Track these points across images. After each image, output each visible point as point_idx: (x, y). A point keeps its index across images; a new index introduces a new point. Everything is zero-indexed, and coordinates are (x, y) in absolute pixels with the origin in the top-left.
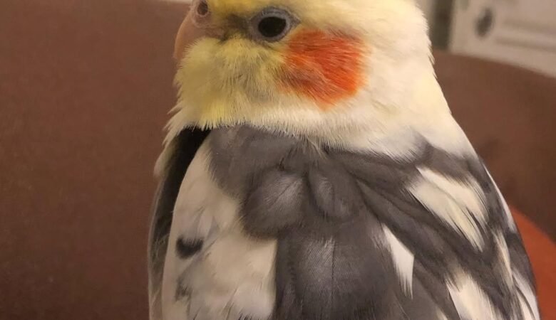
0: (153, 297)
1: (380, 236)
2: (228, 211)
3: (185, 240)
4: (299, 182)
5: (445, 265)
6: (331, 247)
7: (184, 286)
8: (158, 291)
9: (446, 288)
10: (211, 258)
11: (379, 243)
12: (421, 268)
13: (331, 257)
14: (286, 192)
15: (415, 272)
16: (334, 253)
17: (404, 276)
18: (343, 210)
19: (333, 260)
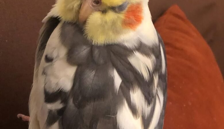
0: (36, 71)
1: (112, 72)
2: (63, 52)
3: (48, 57)
4: (89, 49)
5: (132, 85)
6: (94, 73)
7: (45, 72)
8: (38, 69)
9: (129, 92)
10: (55, 66)
11: (111, 74)
12: (123, 85)
13: (93, 76)
14: (84, 51)
15: (121, 86)
16: (95, 75)
17: (116, 87)
18: (102, 61)
19: (94, 78)
